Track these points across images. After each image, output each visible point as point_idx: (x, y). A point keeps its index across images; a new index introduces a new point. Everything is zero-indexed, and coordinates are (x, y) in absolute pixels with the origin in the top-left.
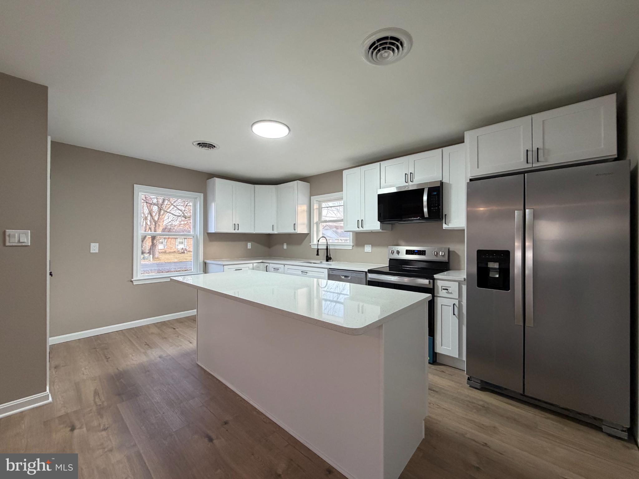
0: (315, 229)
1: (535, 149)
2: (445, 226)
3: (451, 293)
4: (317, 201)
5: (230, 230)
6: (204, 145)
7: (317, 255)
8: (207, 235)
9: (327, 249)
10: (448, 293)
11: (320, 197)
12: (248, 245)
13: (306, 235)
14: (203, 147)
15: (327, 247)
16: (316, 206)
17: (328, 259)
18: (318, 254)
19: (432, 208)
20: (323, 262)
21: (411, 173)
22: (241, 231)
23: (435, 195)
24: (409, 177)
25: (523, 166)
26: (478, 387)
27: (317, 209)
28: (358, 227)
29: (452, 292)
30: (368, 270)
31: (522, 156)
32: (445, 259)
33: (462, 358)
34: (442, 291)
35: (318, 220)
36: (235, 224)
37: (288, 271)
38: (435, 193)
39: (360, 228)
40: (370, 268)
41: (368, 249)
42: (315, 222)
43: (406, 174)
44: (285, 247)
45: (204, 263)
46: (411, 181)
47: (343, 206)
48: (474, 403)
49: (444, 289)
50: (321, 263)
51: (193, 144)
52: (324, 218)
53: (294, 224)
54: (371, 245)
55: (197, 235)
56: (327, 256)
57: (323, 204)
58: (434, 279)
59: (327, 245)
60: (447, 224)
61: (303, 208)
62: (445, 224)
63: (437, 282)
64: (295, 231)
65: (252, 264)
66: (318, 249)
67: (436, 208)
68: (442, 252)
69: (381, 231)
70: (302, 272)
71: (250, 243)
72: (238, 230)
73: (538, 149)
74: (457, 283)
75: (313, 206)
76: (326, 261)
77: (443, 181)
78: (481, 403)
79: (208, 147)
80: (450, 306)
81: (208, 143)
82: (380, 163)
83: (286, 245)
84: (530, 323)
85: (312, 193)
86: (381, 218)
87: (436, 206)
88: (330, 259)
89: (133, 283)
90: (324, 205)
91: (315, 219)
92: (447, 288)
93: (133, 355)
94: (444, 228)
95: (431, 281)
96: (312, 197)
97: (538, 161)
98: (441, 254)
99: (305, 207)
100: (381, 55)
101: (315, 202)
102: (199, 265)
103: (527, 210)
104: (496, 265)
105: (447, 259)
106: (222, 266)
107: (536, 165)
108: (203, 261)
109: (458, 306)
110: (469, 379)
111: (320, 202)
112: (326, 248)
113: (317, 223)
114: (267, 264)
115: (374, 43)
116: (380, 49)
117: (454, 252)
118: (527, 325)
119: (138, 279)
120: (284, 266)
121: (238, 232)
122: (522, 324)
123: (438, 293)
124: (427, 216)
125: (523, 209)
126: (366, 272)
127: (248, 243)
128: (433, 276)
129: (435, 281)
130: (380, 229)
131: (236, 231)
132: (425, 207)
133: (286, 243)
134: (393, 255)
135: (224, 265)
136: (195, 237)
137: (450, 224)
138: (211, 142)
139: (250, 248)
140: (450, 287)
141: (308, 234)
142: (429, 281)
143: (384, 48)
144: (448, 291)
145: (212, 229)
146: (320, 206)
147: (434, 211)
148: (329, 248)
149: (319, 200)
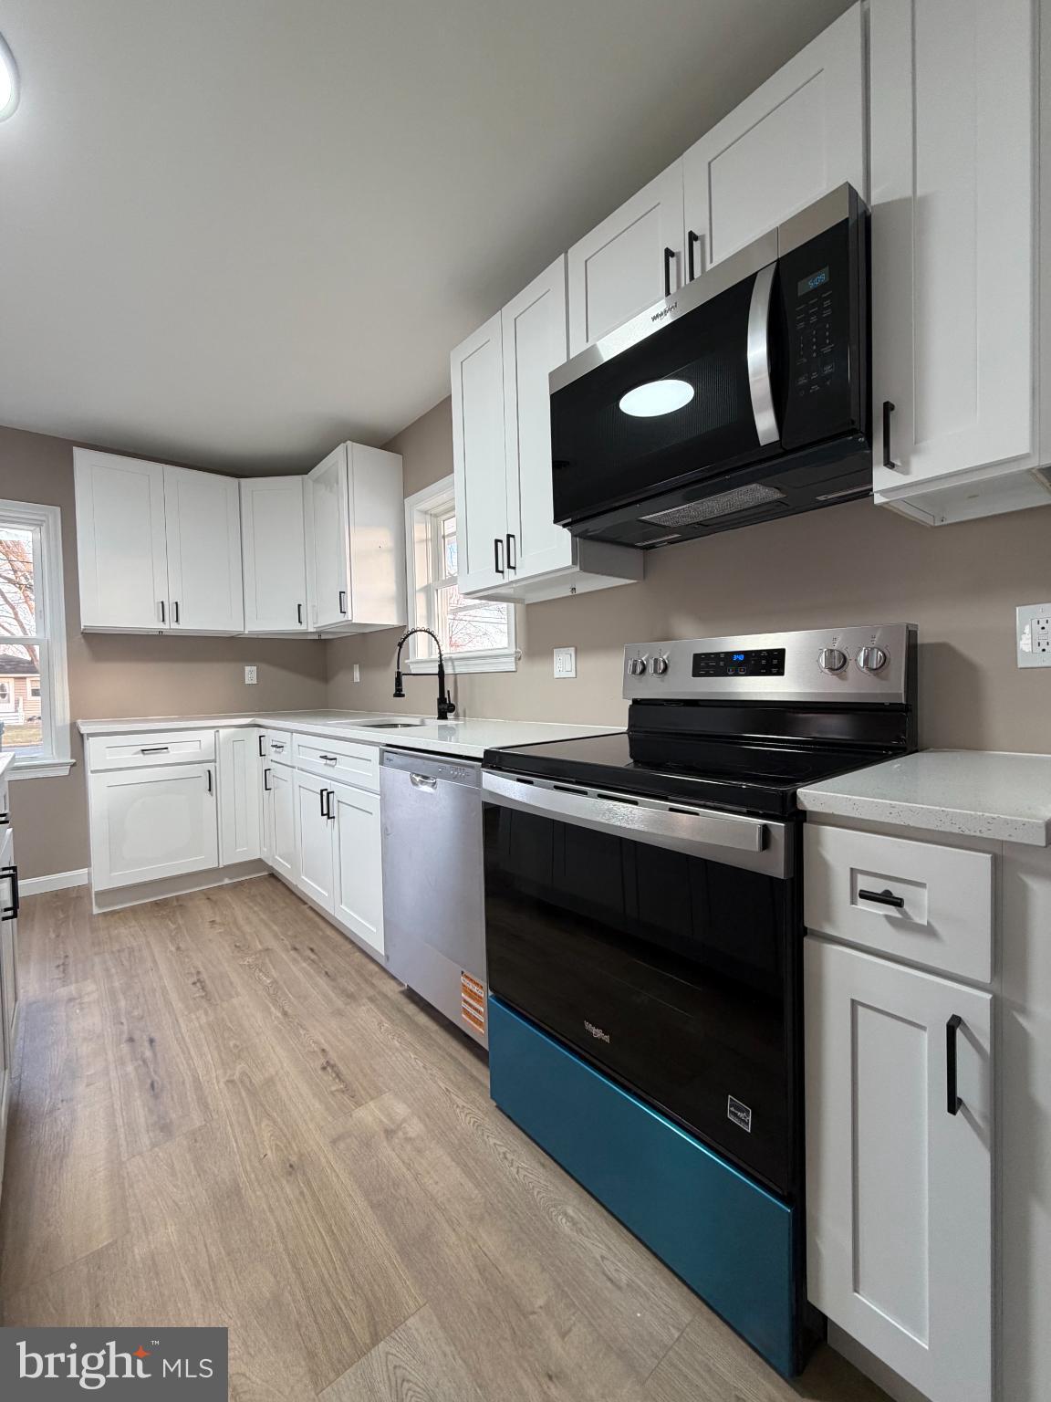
2: (883, 483)
3: (929, 931)
4: (424, 512)
5: (145, 620)
7: (396, 695)
8: (79, 639)
9: (441, 674)
10: (905, 925)
11: (428, 497)
12: (244, 671)
13: (392, 631)
15: (441, 667)
16: (419, 531)
17: (445, 708)
18: (399, 693)
23: (819, 294)
27: (426, 541)
28: (497, 571)
29: (937, 926)
30: (487, 752)
32: (892, 688)
34: (853, 902)
35: (432, 578)
36: (162, 601)
37: (299, 754)
38: (820, 280)
39: (505, 573)
41: (564, 663)
42: (420, 586)
44: (357, 676)
45: (74, 731)
49: (866, 895)
52: (449, 573)
53: (341, 593)
54: (572, 650)
55: (49, 642)
56: (442, 700)
58: (797, 819)
59: (441, 660)
60: (897, 462)
61: (373, 539)
62: (889, 464)
63: (819, 839)
64: (345, 618)
65: (213, 731)
68: (870, 649)
70: (325, 757)
71: (250, 668)
72: (177, 621)
75: (413, 531)
76: (439, 718)
80: (923, 1028)
83: (358, 672)
85: (408, 485)
86: (567, 508)
88: (452, 708)
91: (421, 575)
92: (897, 889)
94: (879, 496)
96: (406, 502)
98: (862, 664)
101: (417, 516)
105: (902, 690)
108: (71, 724)
109: (985, 1041)
111: (436, 516)
112: (436, 671)
113: (427, 590)
114: (263, 731)
117: (943, 649)
120: (292, 735)
123: (828, 917)
126: (481, 761)
127: (247, 669)
128: (794, 795)
129: (807, 828)
130: (571, 563)
131: (170, 626)
134: (640, 680)
136: (47, 646)
139: (254, 682)
140: (922, 885)
142: (765, 831)
144: (905, 914)
146: (436, 530)
147: (816, 388)
148: (448, 670)
149: (425, 506)
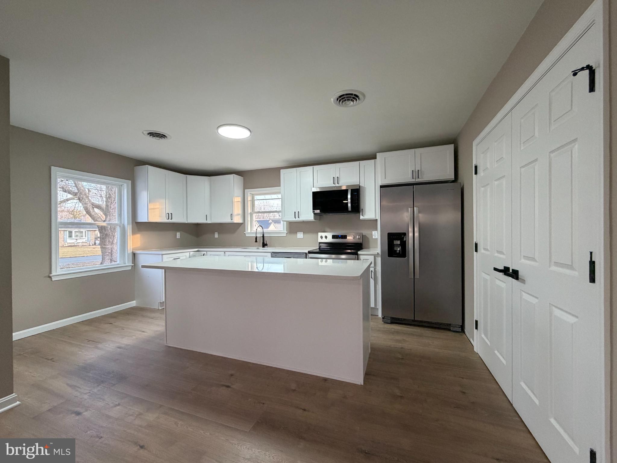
0: (249, 219)
1: (417, 170)
2: (361, 217)
4: (250, 193)
6: (156, 135)
8: (135, 224)
9: (263, 236)
11: (254, 191)
12: (177, 234)
13: (239, 225)
14: (155, 137)
15: (263, 235)
16: (250, 198)
17: (264, 245)
18: (256, 241)
19: (354, 204)
20: (260, 248)
21: (337, 177)
22: (175, 220)
23: (355, 195)
24: (336, 180)
25: (411, 181)
26: (390, 322)
27: (250, 201)
28: (294, 218)
31: (410, 173)
33: (377, 306)
35: (251, 211)
36: (168, 214)
38: (356, 193)
39: (296, 218)
40: (309, 250)
41: (300, 235)
42: (249, 213)
43: (334, 178)
44: (216, 236)
45: (133, 254)
46: (337, 183)
47: (280, 198)
48: (390, 331)
50: (258, 249)
51: (143, 133)
52: (256, 210)
53: (231, 214)
54: (302, 233)
55: (124, 225)
56: (263, 243)
57: (255, 196)
59: (263, 233)
61: (238, 199)
62: (362, 215)
63: (360, 257)
64: (232, 221)
65: (188, 253)
66: (257, 237)
67: (357, 204)
68: (358, 236)
69: (314, 220)
71: (179, 233)
72: (172, 219)
73: (418, 170)
74: (373, 256)
75: (248, 198)
76: (263, 247)
77: (360, 185)
78: (393, 330)
79: (160, 137)
81: (161, 133)
82: (313, 167)
83: (217, 235)
84: (417, 276)
85: (246, 186)
87: (356, 203)
88: (266, 245)
89: (51, 278)
90: (257, 197)
91: (249, 210)
93: (83, 351)
94: (361, 219)
95: (357, 256)
96: (245, 190)
97: (418, 178)
98: (357, 238)
99: (239, 199)
100: (345, 103)
101: (249, 195)
102: (128, 256)
103: (415, 208)
104: (399, 242)
105: (362, 241)
106: (161, 255)
107: (418, 180)
108: (132, 252)
109: (374, 272)
110: (383, 318)
111: (253, 194)
112: (262, 236)
113: (251, 213)
114: (205, 252)
115: (344, 95)
116: (346, 100)
117: (365, 235)
118: (415, 277)
119: (58, 274)
120: (225, 253)
121: (172, 221)
122: (413, 277)
124: (351, 210)
125: (413, 207)
126: (306, 253)
128: (358, 253)
129: (359, 256)
131: (170, 221)
132: (349, 203)
133: (217, 233)
134: (322, 239)
135: (162, 255)
136: (122, 226)
137: (365, 216)
138: (164, 133)
139: (179, 237)
140: (369, 259)
141: (242, 224)
142: (355, 256)
143: (348, 100)
145: (142, 218)
146: (253, 198)
147: (355, 206)
148: (265, 235)
149: (253, 193)
